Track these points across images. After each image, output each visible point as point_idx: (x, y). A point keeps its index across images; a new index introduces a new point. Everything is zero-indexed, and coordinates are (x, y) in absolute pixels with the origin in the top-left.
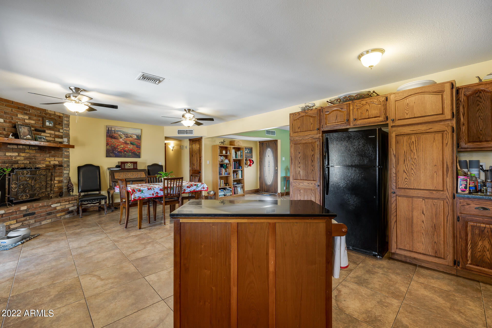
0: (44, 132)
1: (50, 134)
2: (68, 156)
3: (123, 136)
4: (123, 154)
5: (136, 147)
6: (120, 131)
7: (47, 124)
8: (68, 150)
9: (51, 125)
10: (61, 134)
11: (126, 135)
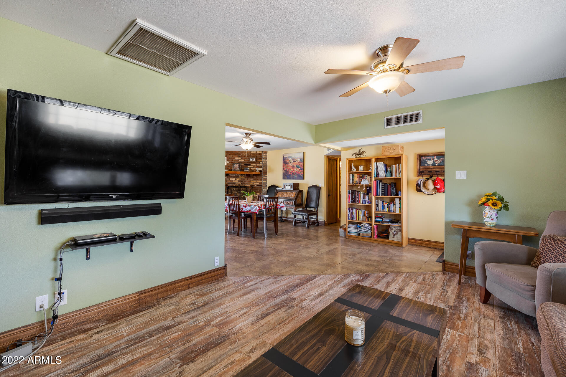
0: (250, 165)
1: (253, 166)
2: (266, 180)
3: (292, 161)
4: (292, 176)
5: (300, 169)
6: (290, 157)
7: (251, 160)
8: (266, 175)
9: (253, 160)
10: (261, 165)
11: (294, 159)
